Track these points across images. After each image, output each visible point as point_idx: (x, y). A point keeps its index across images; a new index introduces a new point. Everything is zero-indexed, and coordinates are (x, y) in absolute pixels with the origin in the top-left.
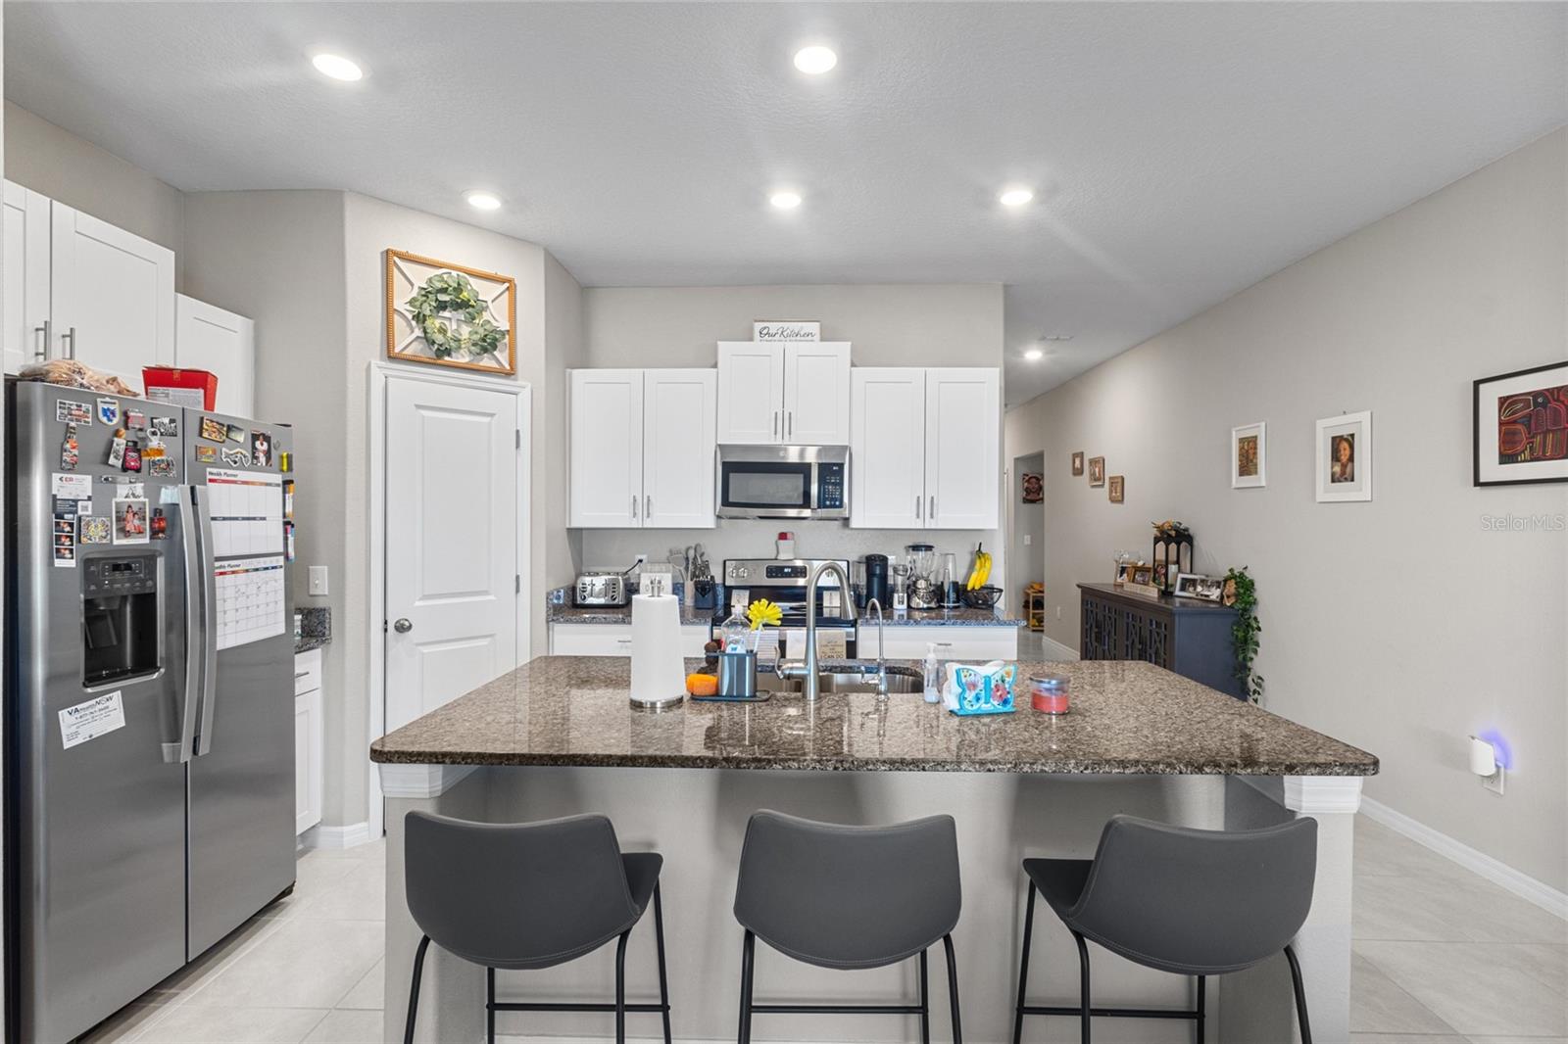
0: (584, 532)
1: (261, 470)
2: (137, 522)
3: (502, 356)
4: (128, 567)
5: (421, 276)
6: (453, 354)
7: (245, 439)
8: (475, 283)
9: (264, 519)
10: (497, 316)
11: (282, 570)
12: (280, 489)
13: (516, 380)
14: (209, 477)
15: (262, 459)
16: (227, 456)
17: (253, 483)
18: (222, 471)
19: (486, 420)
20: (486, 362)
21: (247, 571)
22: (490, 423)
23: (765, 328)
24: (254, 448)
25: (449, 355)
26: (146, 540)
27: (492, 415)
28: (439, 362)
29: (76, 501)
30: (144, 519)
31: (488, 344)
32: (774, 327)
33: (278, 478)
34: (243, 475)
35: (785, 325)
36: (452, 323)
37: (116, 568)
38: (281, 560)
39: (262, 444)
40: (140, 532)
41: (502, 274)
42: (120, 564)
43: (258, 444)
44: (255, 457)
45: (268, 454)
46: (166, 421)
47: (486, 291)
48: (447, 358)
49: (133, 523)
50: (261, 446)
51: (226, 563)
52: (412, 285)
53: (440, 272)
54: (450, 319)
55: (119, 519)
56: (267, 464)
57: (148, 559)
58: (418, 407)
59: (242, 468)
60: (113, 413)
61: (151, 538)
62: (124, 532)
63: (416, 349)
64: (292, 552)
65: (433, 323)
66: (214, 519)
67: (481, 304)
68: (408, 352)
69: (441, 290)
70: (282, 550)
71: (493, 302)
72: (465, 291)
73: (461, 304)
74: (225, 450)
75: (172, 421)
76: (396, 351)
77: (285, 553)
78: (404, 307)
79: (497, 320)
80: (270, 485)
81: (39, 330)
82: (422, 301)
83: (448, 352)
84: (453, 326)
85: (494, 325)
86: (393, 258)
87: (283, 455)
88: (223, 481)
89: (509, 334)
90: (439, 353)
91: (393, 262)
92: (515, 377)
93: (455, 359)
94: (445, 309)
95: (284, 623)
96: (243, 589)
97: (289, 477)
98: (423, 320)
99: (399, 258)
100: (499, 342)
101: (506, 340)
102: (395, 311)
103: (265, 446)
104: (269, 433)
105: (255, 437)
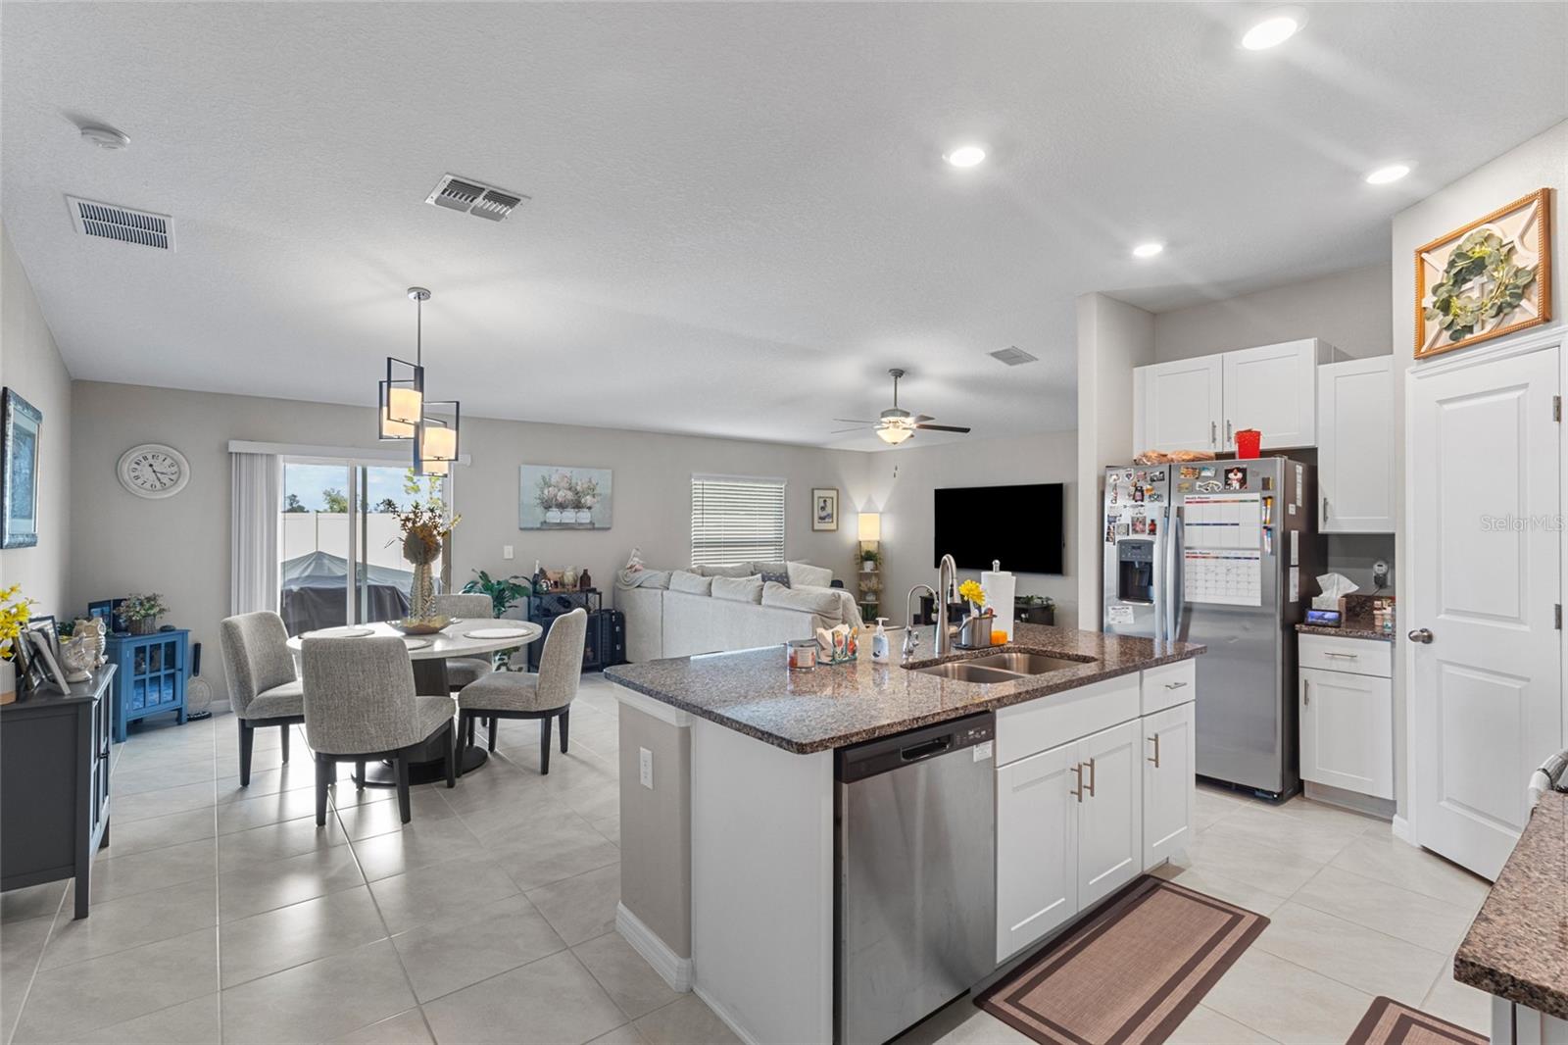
1: (1235, 491)
2: (1141, 526)
3: (1530, 308)
4: (1139, 548)
5: (1438, 264)
6: (1475, 329)
7: (1215, 474)
9: (1238, 524)
10: (1528, 254)
11: (1258, 561)
12: (1258, 504)
13: (1559, 325)
14: (1186, 500)
15: (1236, 485)
16: (1200, 486)
17: (1226, 501)
18: (1197, 496)
19: (1518, 394)
20: (1518, 318)
21: (1217, 558)
22: (1520, 398)
24: (1227, 478)
25: (1470, 333)
26: (1147, 535)
27: (1522, 385)
28: (1459, 345)
29: (1116, 517)
30: (1145, 525)
33: (1257, 496)
34: (1213, 497)
36: (1474, 291)
37: (1134, 548)
38: (1259, 554)
39: (1236, 475)
40: (1143, 531)
41: (1535, 189)
42: (1138, 546)
43: (1231, 475)
44: (1226, 484)
45: (1243, 482)
46: (1158, 473)
48: (1468, 336)
49: (1139, 527)
50: (1235, 477)
51: (1199, 551)
52: (1438, 271)
53: (1453, 246)
54: (1472, 288)
55: (1133, 525)
56: (1241, 488)
57: (1151, 544)
58: (1441, 402)
59: (1213, 492)
60: (1131, 475)
61: (1149, 534)
62: (1135, 531)
63: (1445, 339)
64: (1268, 549)
65: (1456, 303)
66: (1187, 525)
67: (1504, 250)
68: (1439, 344)
69: (1452, 264)
70: (1258, 546)
71: (1522, 237)
72: (1477, 249)
73: (1478, 266)
74: (1198, 483)
75: (1161, 473)
76: (1423, 350)
77: (1262, 548)
78: (1429, 301)
79: (1528, 257)
80: (1245, 501)
81: (1214, 427)
82: (1441, 285)
83: (1469, 329)
84: (1475, 294)
85: (1520, 267)
86: (1424, 255)
87: (1263, 479)
88: (1197, 502)
89: (1540, 270)
90: (1455, 336)
91: (1422, 260)
92: (1554, 323)
93: (1478, 333)
94: (1465, 281)
95: (1260, 599)
96: (1212, 568)
97: (1267, 494)
98: (1445, 306)
99: (1428, 252)
100: (1526, 286)
101: (1538, 278)
102: (1424, 309)
103: (1240, 475)
104: (1245, 466)
105: (1228, 472)
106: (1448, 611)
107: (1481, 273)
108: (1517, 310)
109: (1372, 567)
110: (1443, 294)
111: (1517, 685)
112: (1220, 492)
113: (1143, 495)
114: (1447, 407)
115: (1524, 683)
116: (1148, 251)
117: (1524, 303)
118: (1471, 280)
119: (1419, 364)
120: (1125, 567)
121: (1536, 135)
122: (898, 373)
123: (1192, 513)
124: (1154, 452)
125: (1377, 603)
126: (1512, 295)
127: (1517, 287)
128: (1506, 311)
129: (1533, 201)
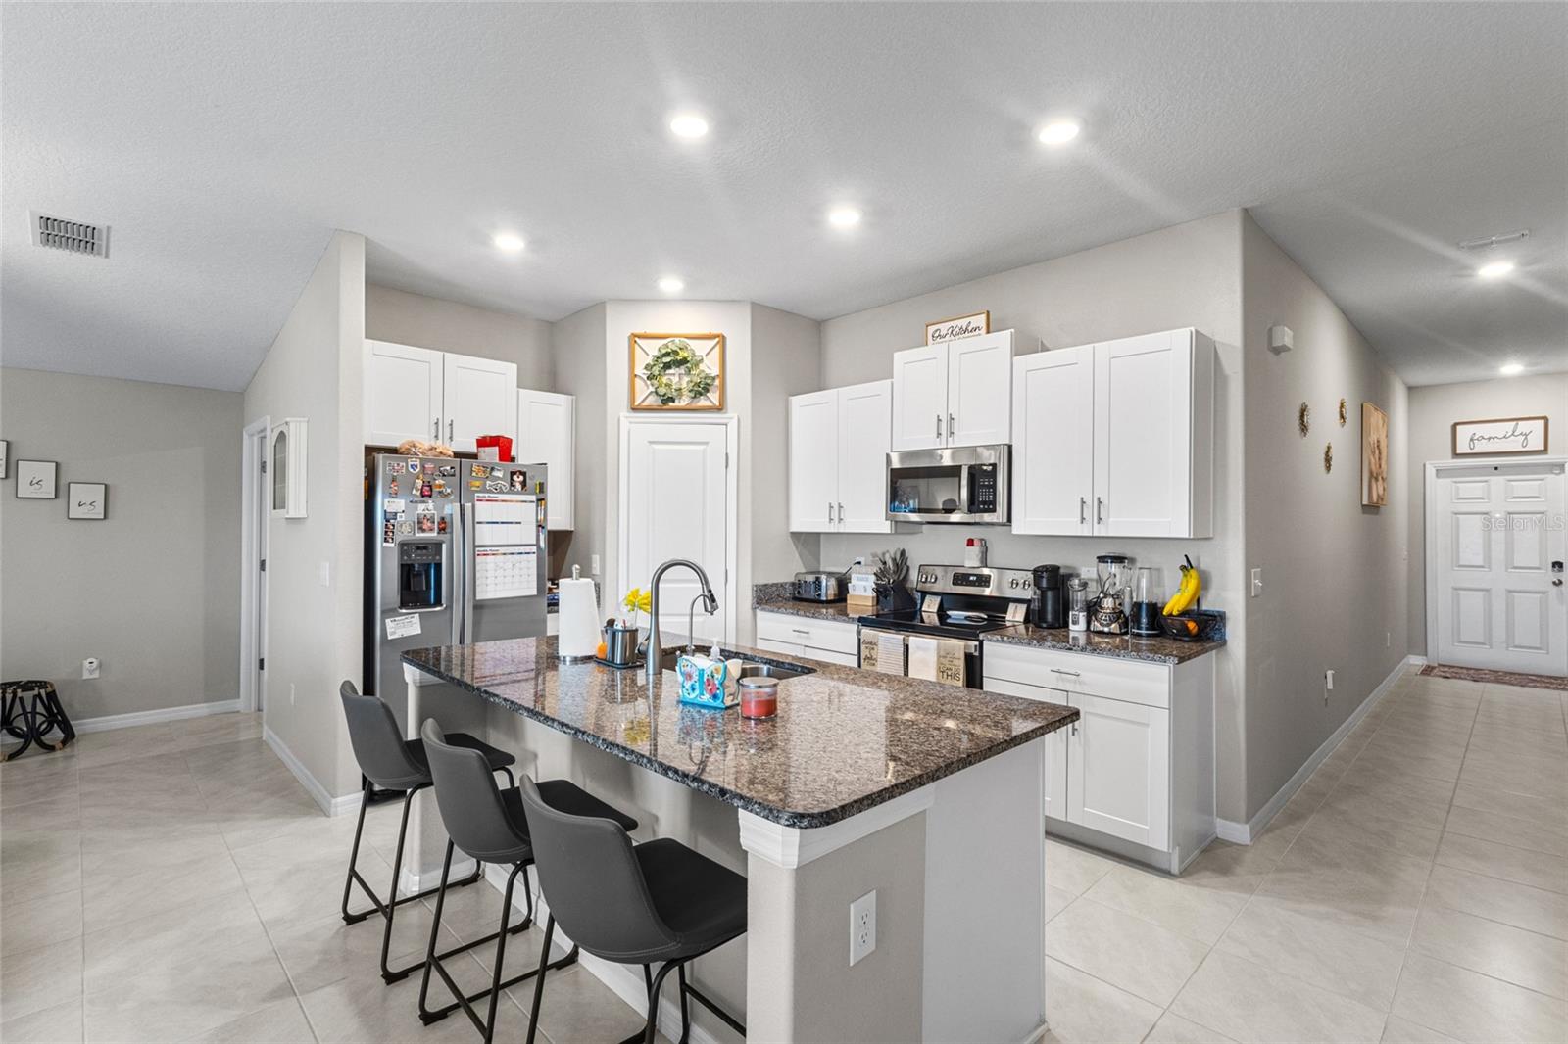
0: (822, 536)
1: (518, 493)
2: (429, 524)
3: (714, 397)
4: (425, 548)
5: (653, 348)
6: (677, 401)
7: (504, 475)
8: (693, 344)
9: (520, 523)
10: (710, 367)
11: (535, 555)
12: (534, 505)
13: (725, 413)
14: (476, 498)
15: (519, 487)
16: (490, 486)
17: (511, 501)
18: (487, 495)
19: (702, 447)
20: (702, 402)
21: (504, 554)
22: (704, 450)
23: (936, 331)
24: (512, 479)
25: (674, 401)
26: (435, 534)
27: (706, 443)
28: (665, 407)
29: (396, 514)
30: (434, 522)
31: (701, 389)
32: (944, 328)
33: (533, 498)
34: (501, 497)
35: (954, 324)
36: (676, 378)
37: (418, 548)
38: (534, 549)
39: (519, 477)
40: (431, 530)
41: (715, 331)
42: (422, 547)
43: (515, 477)
44: (512, 485)
45: (524, 484)
46: (448, 468)
47: (699, 348)
48: (671, 404)
49: (427, 525)
50: (518, 479)
51: (488, 549)
52: (648, 354)
53: (665, 341)
54: (674, 374)
55: (419, 523)
56: (522, 489)
57: (438, 545)
58: (651, 442)
59: (501, 492)
60: (416, 467)
61: (438, 533)
62: (422, 529)
63: (653, 400)
64: (542, 545)
65: (663, 380)
66: (478, 523)
67: (697, 359)
68: (645, 404)
69: (663, 354)
70: (535, 542)
71: (707, 355)
72: (679, 351)
73: (681, 363)
74: (488, 482)
75: (452, 468)
76: (635, 404)
77: (537, 545)
78: (640, 370)
80: (526, 502)
81: (437, 423)
82: (653, 365)
83: (672, 400)
84: (675, 379)
85: (707, 372)
86: (636, 339)
88: (488, 501)
89: (719, 377)
90: (663, 401)
91: (633, 341)
92: (724, 411)
93: (677, 404)
94: (670, 368)
95: (536, 589)
96: (501, 565)
97: (541, 496)
98: (656, 379)
99: (638, 338)
100: (710, 385)
101: (717, 382)
102: (636, 376)
103: (522, 478)
104: (525, 470)
105: (513, 473)
107: (680, 367)
108: (703, 397)
110: (653, 370)
112: (506, 493)
113: (431, 490)
114: (656, 446)
116: (509, 244)
117: (708, 394)
118: (673, 369)
119: (631, 412)
120: (407, 572)
121: (715, 300)
123: (484, 511)
126: (704, 388)
127: (705, 384)
128: (697, 396)
129: (713, 338)
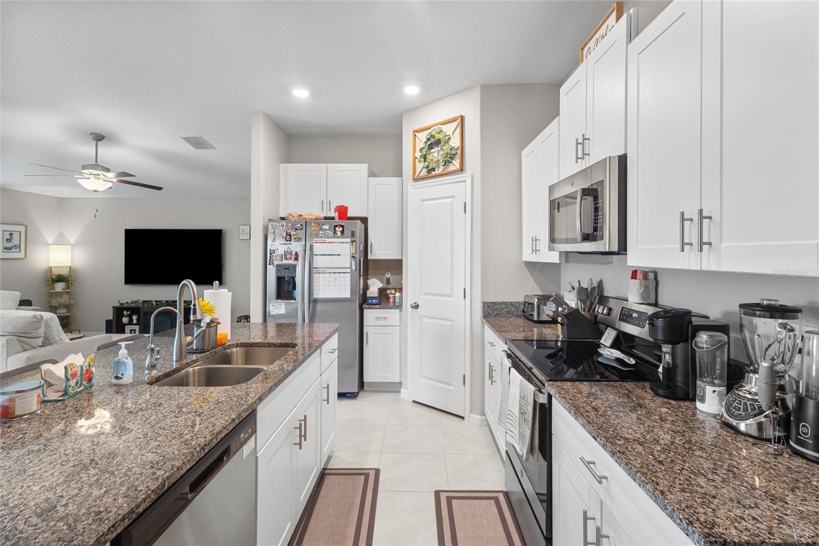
1: (339, 237)
2: (290, 256)
3: (456, 164)
4: (288, 269)
5: (423, 137)
6: (436, 170)
8: (444, 128)
9: (340, 255)
11: (349, 274)
12: (349, 244)
13: (465, 173)
14: (314, 241)
15: (339, 234)
16: (322, 234)
17: (334, 243)
18: (320, 239)
19: (451, 200)
20: (451, 168)
21: (330, 273)
22: (452, 202)
24: (335, 230)
25: (435, 171)
26: (292, 261)
27: (454, 196)
28: (429, 176)
30: (292, 255)
33: (349, 240)
34: (328, 240)
36: (436, 154)
37: (285, 268)
38: (349, 270)
39: (339, 228)
40: (291, 259)
41: (458, 115)
43: (337, 229)
44: (335, 233)
45: (342, 232)
46: (299, 225)
47: (449, 129)
48: (433, 173)
50: (339, 229)
51: (320, 270)
52: (421, 142)
53: (429, 130)
54: (435, 152)
55: (285, 255)
56: (341, 235)
57: (294, 267)
58: (423, 200)
59: (328, 237)
60: (284, 225)
61: (294, 260)
62: (286, 259)
64: (354, 268)
65: (429, 157)
66: (315, 255)
67: (447, 138)
68: (421, 175)
69: (428, 139)
70: (349, 266)
71: (453, 133)
72: (437, 135)
73: (438, 143)
74: (321, 232)
75: (301, 225)
76: (416, 176)
77: (351, 268)
78: (418, 154)
79: (455, 142)
80: (343, 243)
81: (323, 203)
82: (423, 148)
83: (433, 169)
84: (436, 155)
85: (453, 146)
86: (416, 133)
87: (352, 231)
88: (320, 243)
89: (460, 148)
90: (429, 171)
91: (415, 135)
92: (464, 171)
93: (437, 172)
94: (432, 148)
95: (350, 294)
96: (328, 279)
97: (353, 239)
98: (425, 157)
99: (417, 132)
100: (454, 155)
101: (459, 152)
102: (416, 158)
103: (341, 229)
104: (343, 224)
105: (336, 226)
106: (426, 294)
107: (437, 146)
108: (451, 164)
109: (385, 274)
110: (424, 151)
111: (449, 323)
112: (332, 238)
113: (291, 238)
114: (425, 203)
115: (452, 322)
116: (301, 94)
117: (454, 161)
118: (434, 148)
119: (413, 182)
120: (280, 280)
121: (458, 92)
122: (99, 138)
123: (318, 248)
124: (295, 213)
125: (389, 291)
126: (450, 157)
127: (452, 154)
128: (447, 164)
129: (457, 120)
